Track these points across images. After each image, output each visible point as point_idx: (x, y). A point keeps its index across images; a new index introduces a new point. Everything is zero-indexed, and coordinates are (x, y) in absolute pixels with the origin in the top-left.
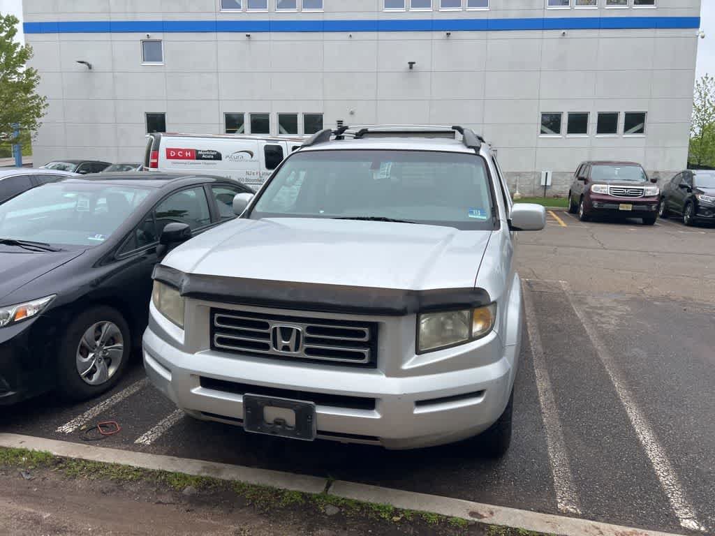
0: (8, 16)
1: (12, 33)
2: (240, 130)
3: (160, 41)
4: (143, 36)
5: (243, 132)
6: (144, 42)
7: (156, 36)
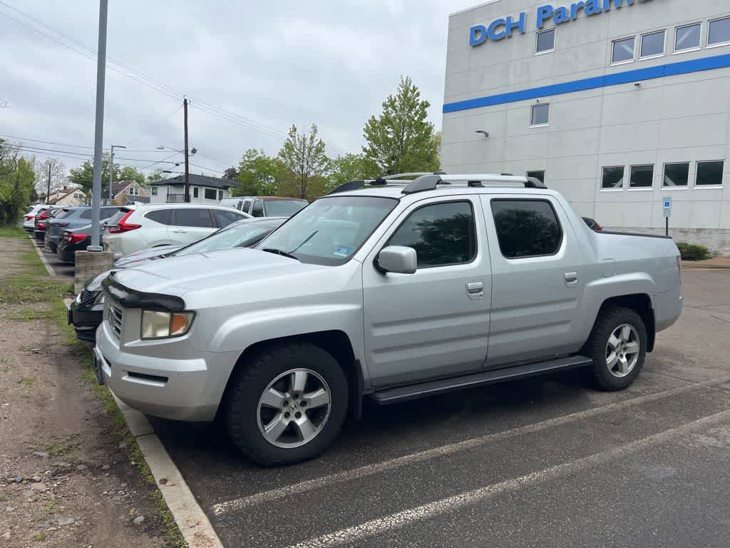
0: (423, 102)
1: (424, 115)
2: (619, 183)
3: (548, 104)
4: (533, 102)
5: (621, 186)
6: (533, 107)
7: (543, 100)
